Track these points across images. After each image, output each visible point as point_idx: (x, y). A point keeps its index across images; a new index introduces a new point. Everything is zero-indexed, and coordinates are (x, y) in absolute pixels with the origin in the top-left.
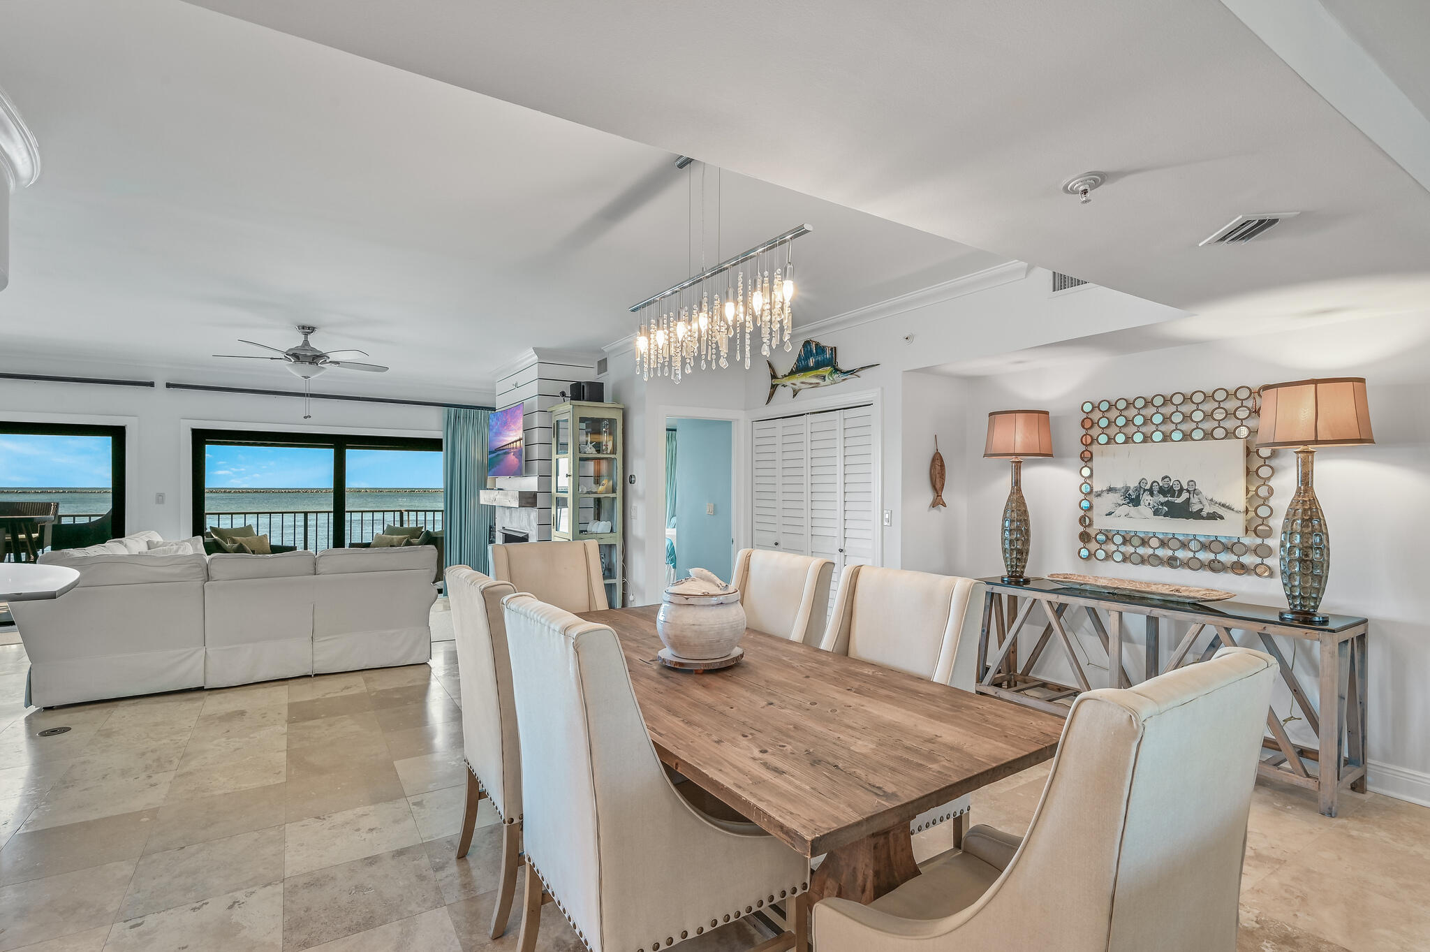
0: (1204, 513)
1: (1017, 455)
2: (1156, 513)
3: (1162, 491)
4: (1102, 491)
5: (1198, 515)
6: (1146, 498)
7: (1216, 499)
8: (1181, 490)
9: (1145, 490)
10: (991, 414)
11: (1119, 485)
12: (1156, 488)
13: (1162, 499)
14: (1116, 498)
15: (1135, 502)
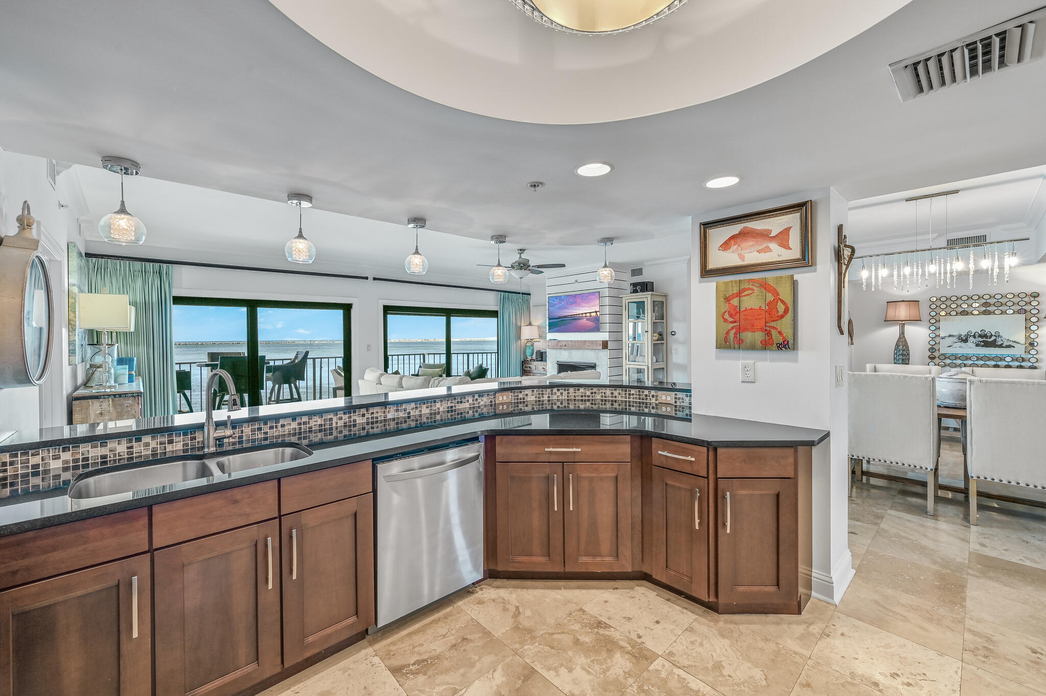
0: (1004, 345)
1: (902, 321)
2: (977, 345)
3: (980, 336)
4: (945, 337)
5: (1001, 346)
6: (971, 339)
7: (1010, 339)
8: (991, 336)
9: (970, 336)
10: (887, 302)
11: (956, 334)
12: (977, 335)
13: (981, 339)
14: (955, 339)
15: (966, 341)
